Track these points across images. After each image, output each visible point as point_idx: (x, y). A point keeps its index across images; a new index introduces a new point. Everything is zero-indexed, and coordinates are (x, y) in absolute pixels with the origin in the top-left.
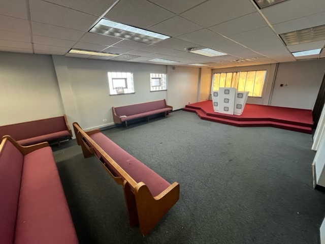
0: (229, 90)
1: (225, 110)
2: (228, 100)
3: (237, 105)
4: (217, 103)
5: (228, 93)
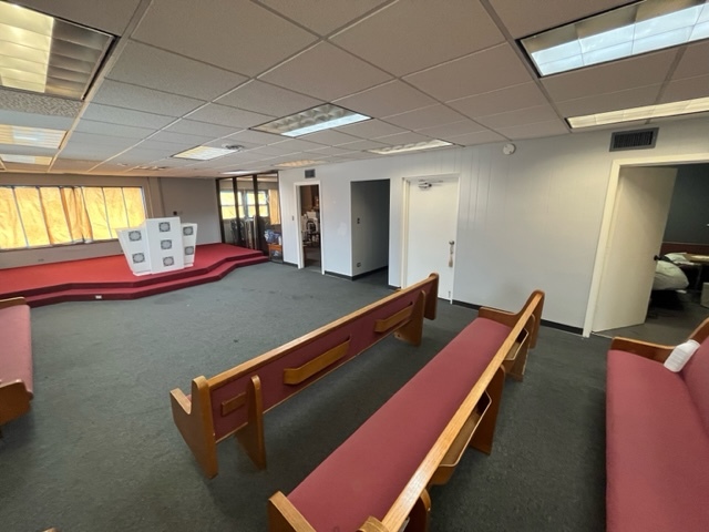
2: (170, 242)
3: (186, 248)
5: (168, 230)
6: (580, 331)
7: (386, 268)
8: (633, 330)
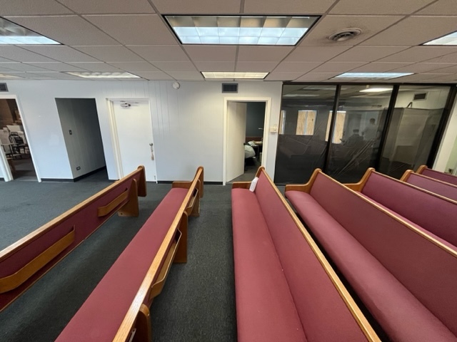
6: (221, 183)
7: (105, 168)
8: (240, 178)
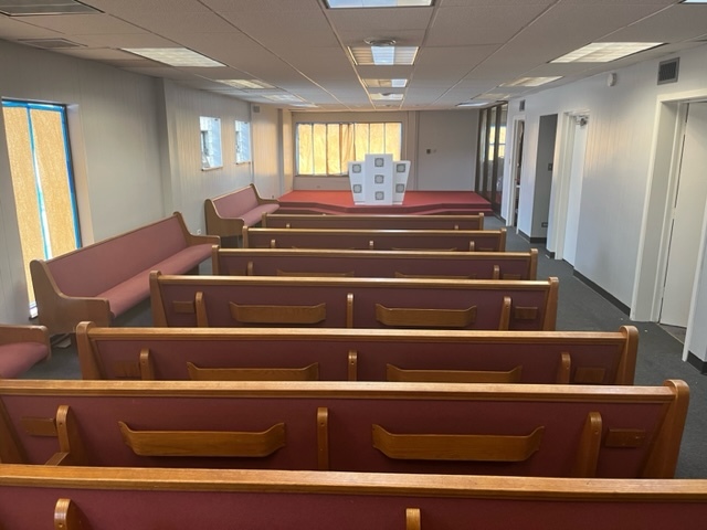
0: (382, 159)
1: (377, 199)
2: (383, 177)
3: (398, 185)
4: (360, 186)
5: (382, 165)
6: (629, 311)
